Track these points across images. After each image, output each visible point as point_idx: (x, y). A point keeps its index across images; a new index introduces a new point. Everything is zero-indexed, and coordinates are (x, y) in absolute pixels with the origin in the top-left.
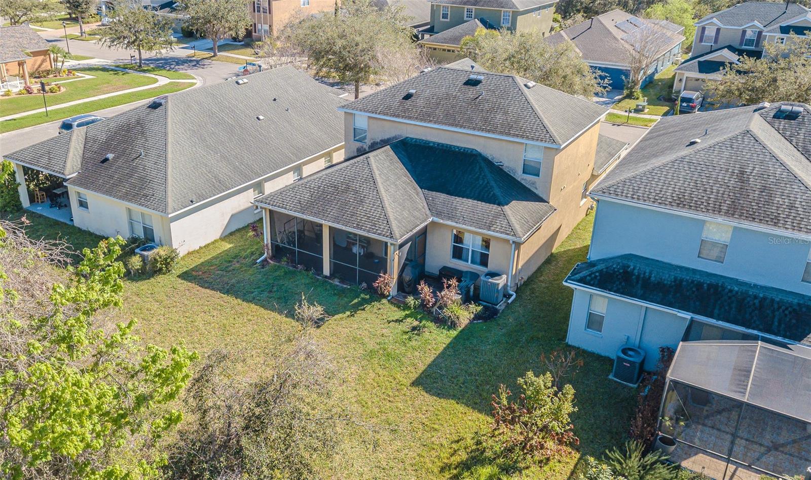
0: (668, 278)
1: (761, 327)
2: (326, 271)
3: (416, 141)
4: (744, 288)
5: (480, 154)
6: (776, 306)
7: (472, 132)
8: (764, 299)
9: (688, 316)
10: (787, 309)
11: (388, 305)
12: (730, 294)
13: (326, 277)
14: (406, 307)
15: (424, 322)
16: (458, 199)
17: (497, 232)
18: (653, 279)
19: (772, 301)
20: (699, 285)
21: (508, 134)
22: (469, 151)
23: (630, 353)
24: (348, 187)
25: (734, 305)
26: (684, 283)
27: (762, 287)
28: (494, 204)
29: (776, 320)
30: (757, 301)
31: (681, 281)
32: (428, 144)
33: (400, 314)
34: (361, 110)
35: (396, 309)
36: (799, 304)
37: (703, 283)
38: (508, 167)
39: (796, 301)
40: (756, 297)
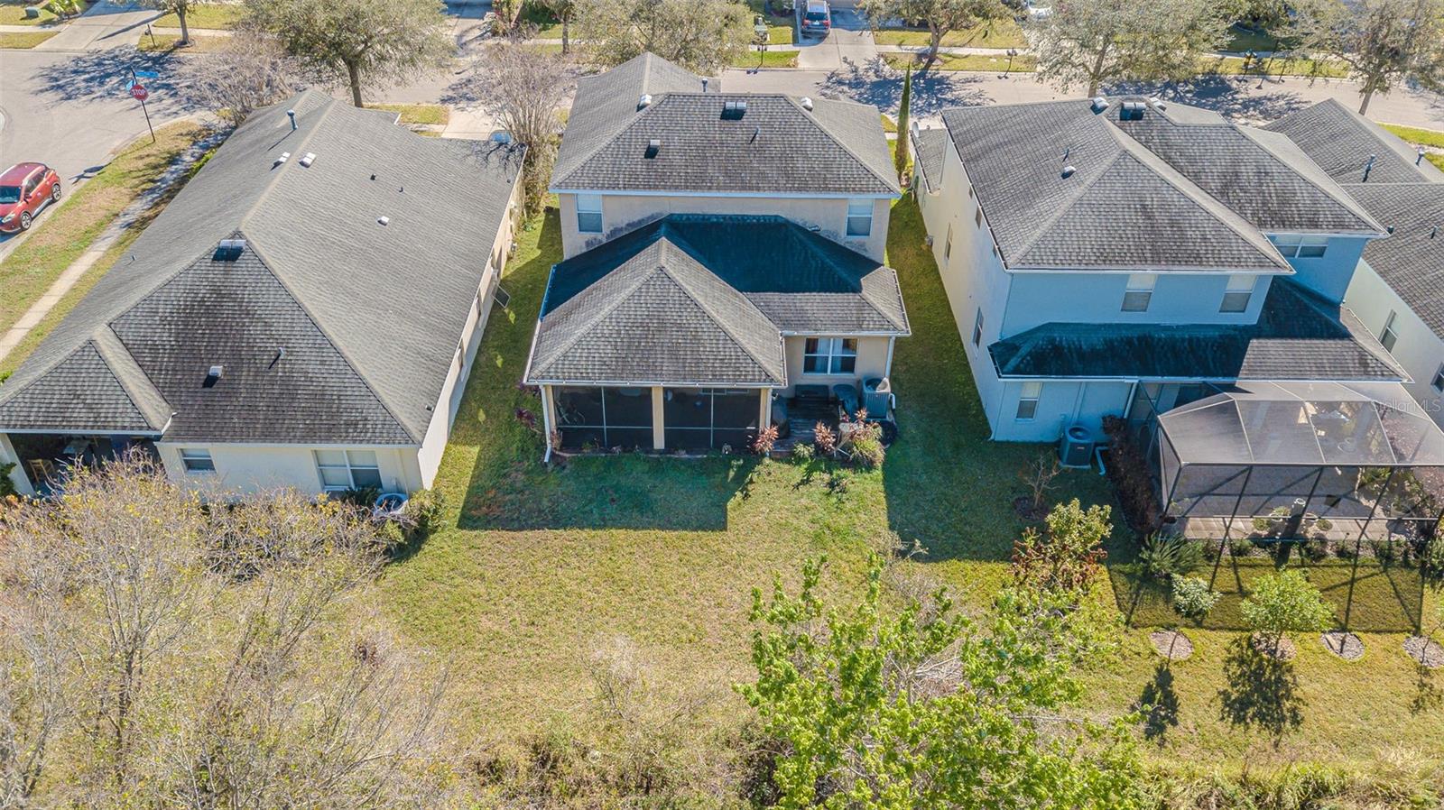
0: (1097, 341)
1: (1201, 372)
2: (659, 442)
3: (688, 219)
4: (1169, 333)
5: (787, 221)
6: (1203, 344)
7: (776, 195)
8: (1190, 340)
9: (1135, 380)
10: (1213, 346)
11: (775, 465)
12: (1161, 344)
13: (659, 452)
14: (800, 460)
15: (835, 472)
16: (799, 296)
17: (873, 329)
18: (1084, 347)
19: (1198, 339)
20: (1129, 341)
21: (827, 189)
22: (773, 221)
23: (1079, 434)
24: (662, 323)
25: (1169, 355)
26: (1116, 344)
27: (1185, 327)
28: (848, 292)
29: (1210, 360)
30: (1186, 344)
31: (1111, 341)
32: (709, 219)
33: (798, 473)
34: (592, 188)
35: (787, 466)
36: (1221, 336)
37: (1132, 338)
38: (827, 231)
39: (1217, 333)
40: (1183, 340)
